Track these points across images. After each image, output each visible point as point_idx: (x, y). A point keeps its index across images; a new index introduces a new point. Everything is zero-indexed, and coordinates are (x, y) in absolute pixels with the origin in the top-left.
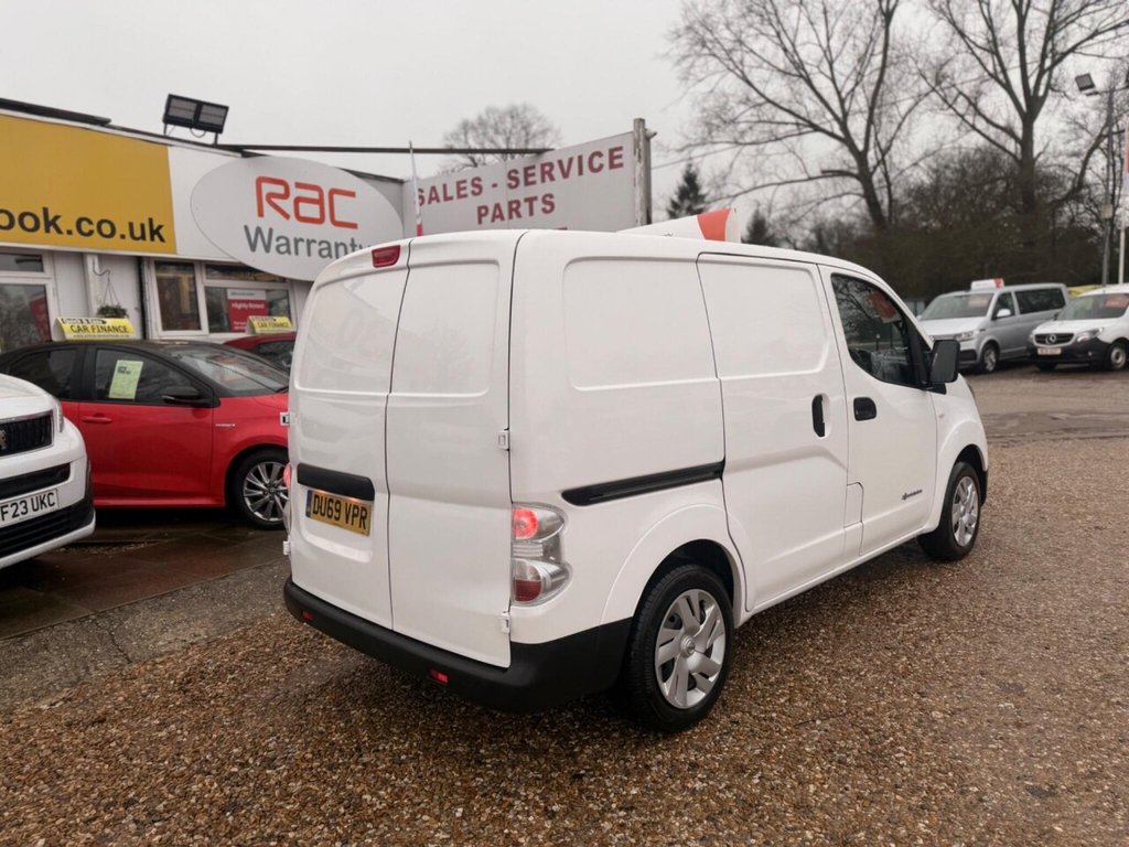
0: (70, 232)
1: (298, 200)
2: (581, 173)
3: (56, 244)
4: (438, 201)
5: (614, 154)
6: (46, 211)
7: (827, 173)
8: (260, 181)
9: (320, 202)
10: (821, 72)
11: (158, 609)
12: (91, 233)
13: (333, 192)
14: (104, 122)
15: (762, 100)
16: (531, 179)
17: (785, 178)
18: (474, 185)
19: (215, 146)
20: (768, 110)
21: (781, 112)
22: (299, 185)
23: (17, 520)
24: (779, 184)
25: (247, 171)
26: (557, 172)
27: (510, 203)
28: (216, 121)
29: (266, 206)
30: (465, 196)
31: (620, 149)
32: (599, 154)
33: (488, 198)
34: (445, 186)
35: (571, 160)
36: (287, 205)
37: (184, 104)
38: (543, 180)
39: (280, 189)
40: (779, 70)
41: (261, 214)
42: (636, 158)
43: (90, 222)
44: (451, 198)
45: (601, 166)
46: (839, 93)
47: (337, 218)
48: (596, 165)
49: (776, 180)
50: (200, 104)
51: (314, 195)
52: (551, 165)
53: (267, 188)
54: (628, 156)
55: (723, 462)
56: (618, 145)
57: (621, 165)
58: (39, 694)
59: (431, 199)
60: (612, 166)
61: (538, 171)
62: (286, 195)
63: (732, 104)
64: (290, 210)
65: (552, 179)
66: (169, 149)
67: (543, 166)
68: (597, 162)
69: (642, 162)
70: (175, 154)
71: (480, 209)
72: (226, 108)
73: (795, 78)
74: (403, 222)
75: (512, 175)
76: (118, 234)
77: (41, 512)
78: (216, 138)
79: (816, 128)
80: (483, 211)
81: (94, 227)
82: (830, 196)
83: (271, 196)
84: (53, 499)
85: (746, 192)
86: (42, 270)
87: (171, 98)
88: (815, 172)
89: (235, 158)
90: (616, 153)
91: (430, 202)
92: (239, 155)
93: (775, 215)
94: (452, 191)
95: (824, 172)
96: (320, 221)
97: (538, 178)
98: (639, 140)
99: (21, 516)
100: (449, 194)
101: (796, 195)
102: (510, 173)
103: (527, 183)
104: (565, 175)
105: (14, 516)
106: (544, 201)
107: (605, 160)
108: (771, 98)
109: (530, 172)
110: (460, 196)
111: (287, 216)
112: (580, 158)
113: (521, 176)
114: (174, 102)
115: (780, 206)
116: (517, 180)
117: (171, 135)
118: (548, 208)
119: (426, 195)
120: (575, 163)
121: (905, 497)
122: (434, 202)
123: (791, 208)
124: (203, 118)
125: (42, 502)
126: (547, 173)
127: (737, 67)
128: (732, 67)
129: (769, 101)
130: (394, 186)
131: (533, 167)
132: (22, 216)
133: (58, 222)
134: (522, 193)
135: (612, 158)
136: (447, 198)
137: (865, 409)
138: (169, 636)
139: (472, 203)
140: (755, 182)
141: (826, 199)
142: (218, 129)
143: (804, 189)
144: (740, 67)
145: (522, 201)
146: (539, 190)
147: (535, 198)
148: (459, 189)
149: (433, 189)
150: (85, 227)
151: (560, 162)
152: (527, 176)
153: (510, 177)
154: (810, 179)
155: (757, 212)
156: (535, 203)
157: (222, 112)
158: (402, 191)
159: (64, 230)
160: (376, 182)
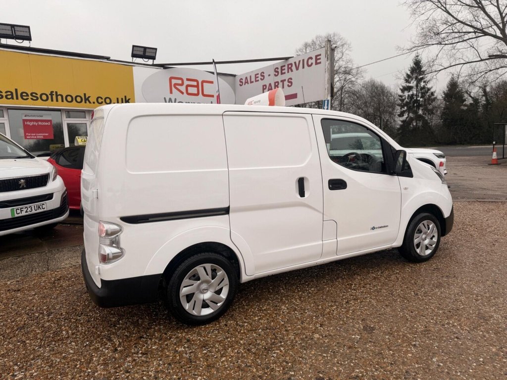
0: (94, 103)
1: (188, 86)
2: (303, 67)
3: (88, 107)
4: (248, 83)
5: (317, 57)
6: (85, 94)
7: (491, 57)
8: (171, 78)
9: (197, 86)
10: (492, 4)
11: (70, 251)
12: (102, 103)
13: (203, 82)
14: (108, 58)
15: (455, 21)
16: (283, 71)
17: (467, 61)
18: (261, 76)
19: (153, 65)
20: (459, 26)
21: (466, 27)
22: (188, 80)
23: (27, 214)
24: (464, 64)
25: (165, 74)
26: (294, 68)
27: (275, 83)
28: (153, 55)
29: (173, 88)
30: (258, 81)
31: (320, 55)
32: (311, 58)
33: (267, 81)
34: (250, 77)
35: (300, 61)
36: (183, 88)
37: (139, 49)
38: (288, 72)
39: (180, 82)
40: (467, 5)
41: (171, 92)
42: (326, 59)
43: (102, 99)
44: (253, 82)
45: (312, 64)
46: (501, 14)
47: (205, 93)
48: (310, 64)
49: (463, 62)
50: (145, 48)
51: (195, 83)
52: (291, 64)
53: (174, 81)
54: (323, 59)
55: (229, 207)
56: (319, 54)
57: (320, 63)
58: (11, 278)
59: (245, 83)
60: (317, 63)
61: (286, 68)
62: (182, 84)
63: (438, 25)
64: (184, 91)
65: (292, 71)
66: (133, 67)
67: (288, 65)
68: (310, 62)
69: (329, 61)
70: (136, 70)
71: (263, 86)
72: (156, 49)
73: (476, 8)
74: (235, 93)
75: (276, 70)
76: (112, 102)
77: (38, 211)
78: (153, 61)
79: (486, 34)
80: (265, 87)
81: (103, 100)
82: (493, 68)
83: (175, 85)
84: (44, 206)
85: (445, 68)
86: (85, 118)
87: (134, 46)
88: (485, 56)
89: (161, 70)
90: (318, 57)
91: (245, 84)
92: (162, 68)
93: (460, 80)
94: (253, 79)
95: (489, 56)
96: (197, 94)
97: (286, 71)
98: (328, 50)
99: (29, 212)
100: (252, 80)
101: (473, 69)
102: (276, 69)
103: (282, 74)
104: (297, 69)
105: (26, 212)
106: (289, 82)
107: (313, 61)
108: (461, 19)
109: (283, 68)
110: (256, 81)
111: (182, 93)
112: (303, 60)
113: (279, 70)
114: (135, 48)
115: (463, 75)
116: (278, 72)
117: (136, 62)
118: (290, 84)
119: (244, 81)
120: (301, 62)
121: (373, 228)
122: (246, 84)
123: (470, 75)
124: (147, 54)
125: (39, 207)
126: (290, 69)
127: (442, 6)
128: (440, 5)
129: (459, 21)
130: (231, 78)
131: (284, 66)
132: (76, 97)
133: (90, 99)
134: (280, 78)
135: (316, 59)
136: (251, 82)
137: (337, 184)
138: (67, 262)
139: (261, 83)
140: (450, 64)
141: (490, 71)
142: (154, 58)
143: (478, 66)
144: (444, 6)
145: (280, 82)
146: (286, 76)
147: (285, 80)
148: (256, 78)
149: (246, 78)
150: (100, 100)
151: (295, 63)
152: (282, 70)
153: (275, 71)
154: (482, 60)
155: (453, 79)
156: (285, 82)
157: (154, 51)
158: (235, 80)
159: (92, 102)
160: (223, 77)
